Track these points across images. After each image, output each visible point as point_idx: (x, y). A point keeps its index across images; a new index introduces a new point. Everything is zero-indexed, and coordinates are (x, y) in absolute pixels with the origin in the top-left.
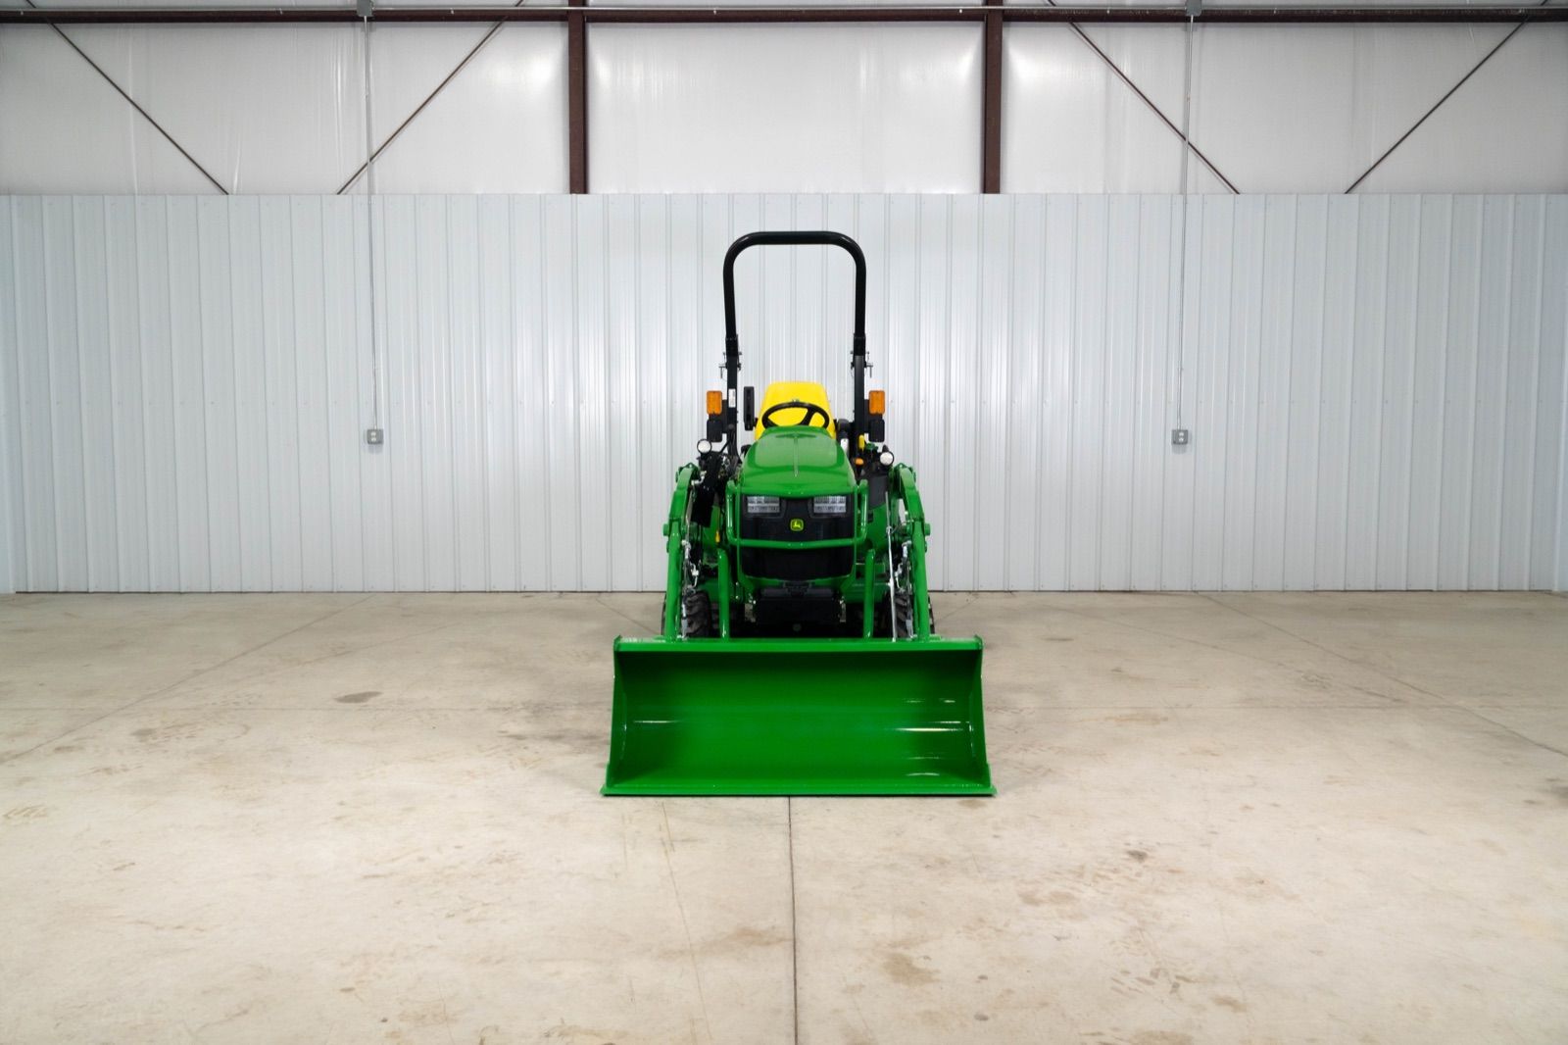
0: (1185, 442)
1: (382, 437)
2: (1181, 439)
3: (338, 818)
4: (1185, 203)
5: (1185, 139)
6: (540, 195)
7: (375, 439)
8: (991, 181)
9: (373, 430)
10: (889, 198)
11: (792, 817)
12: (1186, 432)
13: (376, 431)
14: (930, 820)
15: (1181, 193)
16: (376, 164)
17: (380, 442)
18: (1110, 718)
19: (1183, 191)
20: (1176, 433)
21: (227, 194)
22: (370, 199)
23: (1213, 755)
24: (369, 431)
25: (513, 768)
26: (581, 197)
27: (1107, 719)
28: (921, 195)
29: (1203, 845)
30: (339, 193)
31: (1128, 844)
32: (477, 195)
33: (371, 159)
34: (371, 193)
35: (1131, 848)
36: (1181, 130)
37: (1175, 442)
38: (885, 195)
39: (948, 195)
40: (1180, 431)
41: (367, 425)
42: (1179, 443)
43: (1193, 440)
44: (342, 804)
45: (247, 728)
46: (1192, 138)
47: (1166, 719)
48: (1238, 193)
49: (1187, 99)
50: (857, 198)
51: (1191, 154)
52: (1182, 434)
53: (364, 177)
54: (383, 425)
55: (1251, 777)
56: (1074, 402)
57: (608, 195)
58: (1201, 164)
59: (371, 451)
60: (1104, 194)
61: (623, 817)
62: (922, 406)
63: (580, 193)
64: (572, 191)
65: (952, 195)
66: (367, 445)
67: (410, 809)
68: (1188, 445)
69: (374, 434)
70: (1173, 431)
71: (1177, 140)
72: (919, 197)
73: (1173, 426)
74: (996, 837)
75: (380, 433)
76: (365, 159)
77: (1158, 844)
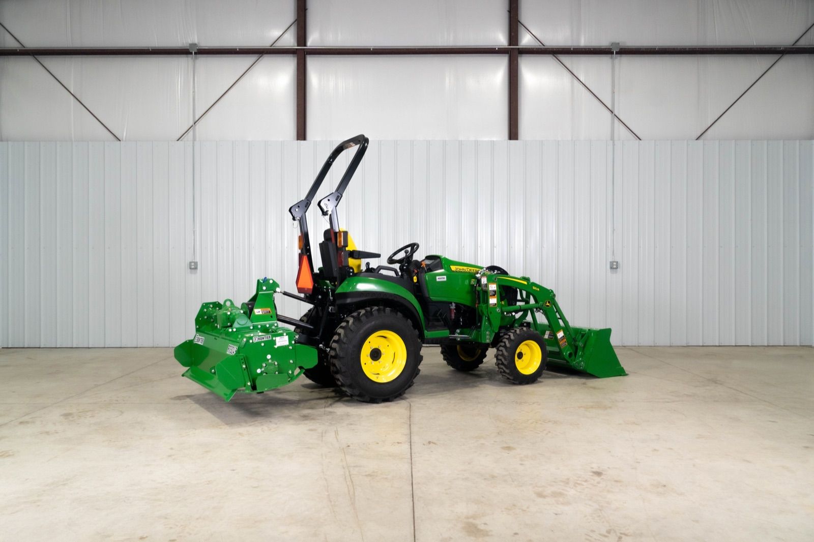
0: (617, 268)
1: (197, 266)
2: (614, 266)
3: (170, 456)
4: (614, 145)
5: (612, 112)
6: (281, 142)
7: (193, 267)
8: (513, 134)
9: (193, 262)
10: (461, 143)
11: (413, 454)
12: (617, 262)
13: (194, 262)
14: (486, 456)
15: (611, 140)
16: (197, 126)
17: (196, 268)
18: (581, 407)
19: (612, 138)
20: (612, 263)
21: (120, 140)
22: (193, 143)
23: (637, 424)
24: (190, 263)
25: (263, 431)
26: (302, 142)
27: (579, 407)
28: (477, 141)
29: (633, 468)
30: (178, 140)
31: (592, 468)
32: (249, 141)
33: (195, 123)
34: (194, 139)
35: (594, 470)
36: (610, 108)
37: (611, 268)
38: (459, 141)
39: (491, 141)
40: (614, 262)
41: (189, 259)
42: (614, 268)
43: (621, 268)
44: (172, 449)
45: (122, 413)
46: (616, 112)
47: (610, 408)
48: (640, 140)
49: (613, 93)
50: (445, 143)
51: (616, 120)
52: (615, 264)
53: (191, 132)
54: (198, 260)
55: (657, 435)
56: (558, 247)
57: (316, 141)
58: (621, 125)
59: (191, 273)
60: (572, 140)
61: (322, 455)
62: (479, 249)
63: (302, 140)
64: (298, 139)
65: (494, 141)
66: (189, 270)
67: (207, 452)
68: (618, 269)
69: (193, 264)
70: (611, 262)
71: (609, 113)
72: (476, 142)
73: (610, 259)
74: (521, 464)
75: (196, 263)
76: (191, 123)
77: (609, 468)
